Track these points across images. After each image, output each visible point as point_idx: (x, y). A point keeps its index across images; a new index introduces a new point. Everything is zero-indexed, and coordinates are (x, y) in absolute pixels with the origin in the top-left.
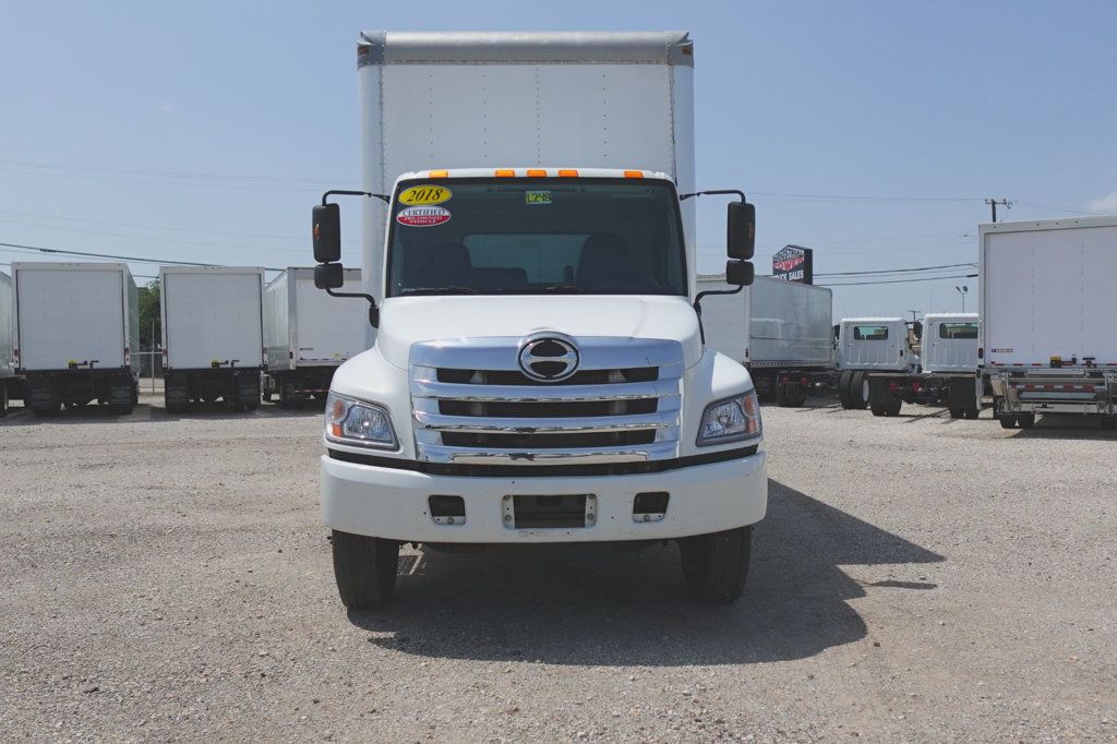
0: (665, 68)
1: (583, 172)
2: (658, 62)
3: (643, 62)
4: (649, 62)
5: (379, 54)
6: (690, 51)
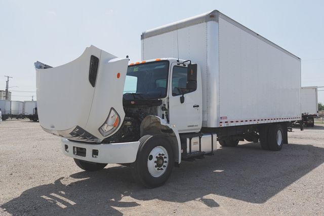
0: (205, 23)
1: (147, 61)
2: (203, 22)
3: (199, 23)
4: (201, 23)
5: (143, 36)
6: (214, 16)
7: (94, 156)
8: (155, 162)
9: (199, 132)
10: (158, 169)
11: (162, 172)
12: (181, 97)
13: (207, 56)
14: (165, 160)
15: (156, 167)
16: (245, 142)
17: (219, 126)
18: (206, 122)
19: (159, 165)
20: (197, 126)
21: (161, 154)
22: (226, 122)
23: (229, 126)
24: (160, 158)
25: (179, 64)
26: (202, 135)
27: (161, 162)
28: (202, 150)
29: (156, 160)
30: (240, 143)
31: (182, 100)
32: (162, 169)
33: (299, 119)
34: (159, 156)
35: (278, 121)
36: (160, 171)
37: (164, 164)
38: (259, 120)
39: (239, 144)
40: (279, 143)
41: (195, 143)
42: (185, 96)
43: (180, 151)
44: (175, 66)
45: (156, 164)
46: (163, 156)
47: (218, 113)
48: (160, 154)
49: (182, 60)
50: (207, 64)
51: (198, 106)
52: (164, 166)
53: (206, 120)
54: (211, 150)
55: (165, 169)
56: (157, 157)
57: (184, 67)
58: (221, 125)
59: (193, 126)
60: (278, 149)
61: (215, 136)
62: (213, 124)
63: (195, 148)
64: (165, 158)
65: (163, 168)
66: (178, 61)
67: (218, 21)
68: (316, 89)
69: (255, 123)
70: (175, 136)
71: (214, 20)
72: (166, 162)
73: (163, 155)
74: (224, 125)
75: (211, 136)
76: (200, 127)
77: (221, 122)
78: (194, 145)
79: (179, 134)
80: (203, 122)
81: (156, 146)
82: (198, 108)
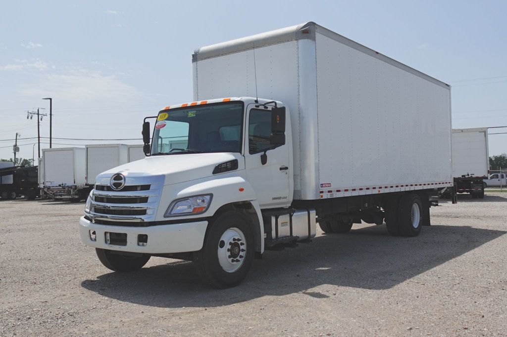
0: (295, 42)
1: (209, 101)
2: (292, 40)
3: (286, 41)
4: (288, 41)
5: (196, 57)
6: (308, 31)
7: (141, 243)
8: (229, 250)
9: (289, 207)
10: (233, 261)
11: (238, 265)
12: (262, 156)
13: (299, 92)
14: (242, 247)
15: (230, 257)
16: (364, 225)
17: (319, 198)
18: (300, 192)
19: (233, 255)
20: (285, 198)
21: (236, 238)
22: (329, 192)
23: (334, 197)
24: (235, 245)
25: (258, 106)
26: (294, 212)
27: (237, 250)
28: (294, 234)
29: (229, 247)
30: (355, 227)
31: (264, 160)
32: (238, 261)
33: (449, 185)
34: (233, 242)
35: (412, 188)
36: (235, 263)
37: (241, 253)
38: (380, 188)
39: (352, 228)
40: (416, 224)
41: (284, 224)
42: (268, 153)
43: (263, 235)
44: (252, 109)
45: (229, 253)
46: (239, 242)
47: (318, 178)
48: (234, 240)
49: (262, 100)
50: (299, 104)
51: (286, 168)
52: (241, 257)
53: (299, 188)
54: (307, 234)
55: (242, 260)
56: (230, 243)
57: (265, 110)
58: (322, 196)
59: (279, 198)
60: (414, 233)
61: (313, 214)
62: (310, 195)
63: (284, 231)
64: (242, 244)
65: (240, 259)
66: (256, 101)
67: (314, 39)
68: (485, 132)
69: (376, 192)
70: (256, 214)
71: (308, 38)
72: (243, 250)
73: (239, 240)
74: (326, 196)
75: (306, 213)
76: (291, 199)
77: (322, 192)
78: (282, 227)
79: (261, 210)
80: (296, 192)
81: (229, 228)
82: (287, 171)
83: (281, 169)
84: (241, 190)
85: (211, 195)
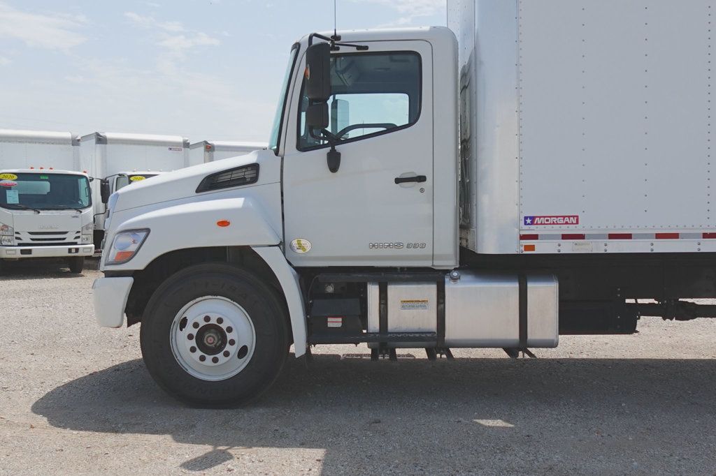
8: (191, 337)
10: (202, 359)
12: (328, 155)
14: (231, 336)
15: (194, 350)
17: (518, 250)
20: (423, 246)
21: (215, 317)
24: (207, 329)
27: (210, 340)
29: (193, 330)
34: (204, 323)
37: (230, 348)
41: (410, 303)
45: (192, 343)
46: (223, 326)
48: (207, 319)
51: (421, 179)
56: (196, 325)
58: (529, 247)
64: (230, 330)
72: (232, 343)
73: (221, 321)
75: (515, 285)
77: (530, 237)
81: (202, 296)
82: (422, 185)
83: (398, 181)
84: (224, 224)
85: (148, 231)
